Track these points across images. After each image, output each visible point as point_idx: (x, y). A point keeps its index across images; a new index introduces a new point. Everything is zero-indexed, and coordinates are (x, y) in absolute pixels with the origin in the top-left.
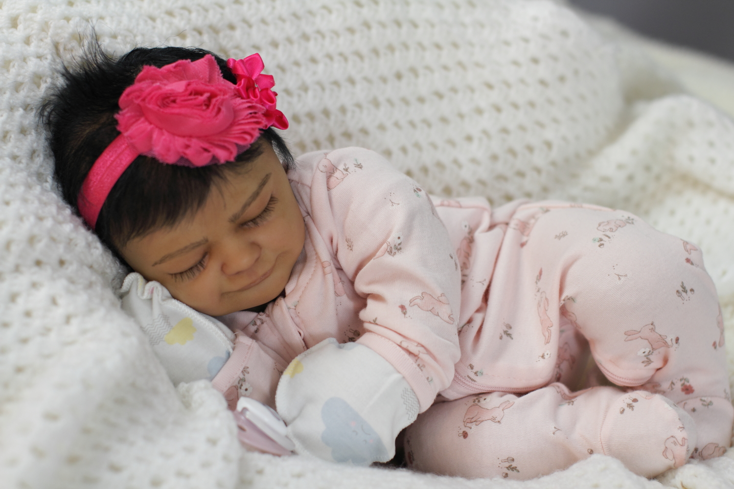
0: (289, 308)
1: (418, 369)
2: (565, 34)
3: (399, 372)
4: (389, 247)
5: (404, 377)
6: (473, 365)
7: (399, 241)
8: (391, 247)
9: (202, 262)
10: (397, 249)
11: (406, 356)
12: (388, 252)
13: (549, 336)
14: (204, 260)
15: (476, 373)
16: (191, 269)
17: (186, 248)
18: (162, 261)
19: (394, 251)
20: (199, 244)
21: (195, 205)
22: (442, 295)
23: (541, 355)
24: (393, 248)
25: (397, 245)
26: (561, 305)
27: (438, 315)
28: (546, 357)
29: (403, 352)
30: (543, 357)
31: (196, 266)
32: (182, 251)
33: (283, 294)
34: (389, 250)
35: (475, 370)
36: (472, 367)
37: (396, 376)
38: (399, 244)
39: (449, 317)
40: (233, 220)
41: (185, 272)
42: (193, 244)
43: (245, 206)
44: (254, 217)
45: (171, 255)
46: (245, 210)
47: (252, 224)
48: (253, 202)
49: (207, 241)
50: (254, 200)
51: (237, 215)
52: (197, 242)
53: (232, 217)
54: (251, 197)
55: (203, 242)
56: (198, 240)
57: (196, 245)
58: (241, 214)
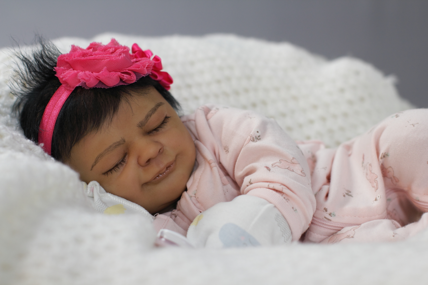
0: (191, 197)
1: (284, 200)
3: (271, 203)
4: (252, 138)
5: (275, 207)
6: (327, 208)
7: (258, 134)
8: (253, 138)
9: (124, 160)
10: (257, 139)
11: (274, 192)
12: (251, 140)
13: (377, 185)
14: (126, 158)
15: (330, 214)
16: (117, 166)
17: (110, 147)
18: (96, 162)
19: (255, 140)
20: (118, 144)
21: (112, 112)
22: (293, 158)
23: (375, 199)
24: (255, 138)
25: (257, 137)
26: (381, 164)
27: (293, 171)
28: (378, 198)
29: (271, 191)
30: (376, 200)
31: (120, 163)
32: (108, 150)
33: (186, 189)
34: (252, 139)
35: (329, 212)
36: (326, 210)
37: (269, 205)
38: (259, 136)
39: (301, 172)
40: (141, 125)
41: (113, 168)
42: (115, 143)
43: (148, 116)
44: (156, 127)
45: (101, 155)
46: (148, 120)
47: (154, 132)
48: (153, 114)
49: (124, 141)
50: (154, 113)
51: (143, 123)
52: (117, 142)
53: (139, 123)
54: (151, 111)
55: (122, 142)
56: (118, 140)
57: (117, 144)
58: (145, 122)
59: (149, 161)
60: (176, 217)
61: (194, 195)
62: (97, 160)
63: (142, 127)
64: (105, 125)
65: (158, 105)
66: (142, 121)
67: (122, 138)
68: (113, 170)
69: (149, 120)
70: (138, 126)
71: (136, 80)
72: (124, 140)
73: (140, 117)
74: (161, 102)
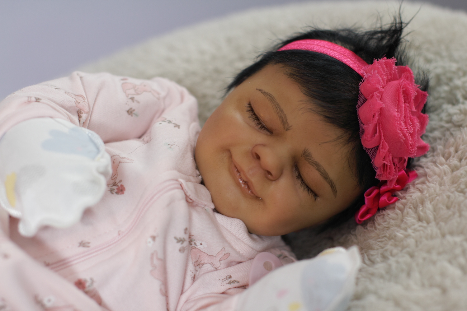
9: (263, 129)
14: (265, 131)
17: (282, 111)
20: (284, 121)
31: (260, 123)
40: (306, 155)
41: (255, 114)
42: (286, 117)
43: (317, 166)
44: (303, 177)
45: (273, 99)
46: (312, 165)
47: (297, 174)
48: (320, 173)
49: (287, 130)
50: (321, 175)
51: (309, 158)
52: (287, 120)
53: (309, 152)
54: (325, 171)
55: (286, 126)
56: (289, 121)
57: (284, 120)
58: (310, 161)
59: (258, 157)
62: (267, 94)
63: (304, 156)
65: (332, 185)
66: (311, 156)
67: (291, 127)
68: (251, 114)
70: (305, 149)
71: (366, 147)
72: (289, 129)
73: (317, 154)
74: (336, 192)
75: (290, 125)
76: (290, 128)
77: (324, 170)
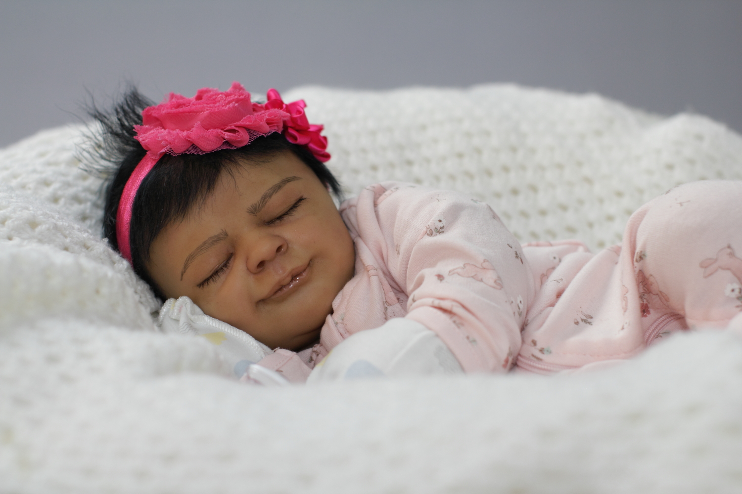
0: (336, 324)
1: (453, 325)
2: (699, 138)
3: (430, 329)
4: (428, 230)
5: (437, 336)
6: (536, 341)
7: (441, 225)
8: (431, 230)
9: (228, 265)
10: (438, 232)
11: (439, 313)
12: (428, 234)
14: (230, 262)
15: (542, 351)
16: (216, 273)
17: (205, 243)
18: (186, 267)
19: (434, 233)
20: (217, 239)
22: (485, 261)
23: (621, 327)
24: (433, 231)
25: (439, 229)
27: (481, 280)
28: (626, 326)
29: (435, 311)
30: (623, 329)
31: (222, 269)
32: (201, 248)
34: (428, 232)
35: (539, 346)
36: (534, 343)
37: (427, 333)
38: (441, 228)
39: (495, 282)
40: (254, 211)
41: (211, 277)
42: (211, 238)
43: (266, 198)
44: (280, 214)
45: (191, 256)
46: (266, 202)
47: (278, 221)
48: (274, 194)
49: (226, 234)
50: (276, 193)
51: (257, 207)
52: (215, 236)
53: (251, 207)
54: (272, 188)
55: (222, 236)
56: (216, 233)
57: (215, 239)
58: (261, 205)
59: (262, 264)
60: (318, 355)
61: (341, 321)
62: (187, 264)
63: (255, 213)
64: (195, 210)
65: (287, 181)
66: (255, 204)
68: (211, 280)
69: (268, 203)
70: (248, 212)
71: (248, 141)
72: (226, 232)
73: (252, 198)
74: (295, 177)
75: (221, 231)
76: (224, 231)
77: (270, 189)
